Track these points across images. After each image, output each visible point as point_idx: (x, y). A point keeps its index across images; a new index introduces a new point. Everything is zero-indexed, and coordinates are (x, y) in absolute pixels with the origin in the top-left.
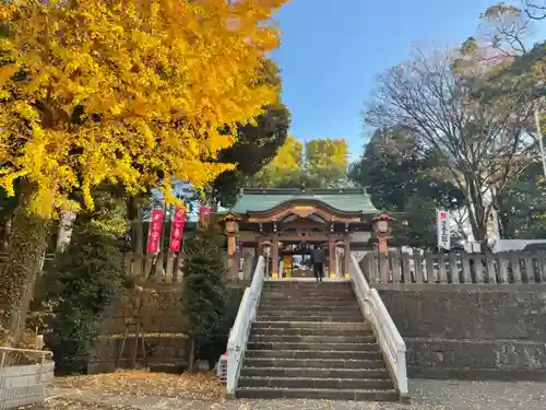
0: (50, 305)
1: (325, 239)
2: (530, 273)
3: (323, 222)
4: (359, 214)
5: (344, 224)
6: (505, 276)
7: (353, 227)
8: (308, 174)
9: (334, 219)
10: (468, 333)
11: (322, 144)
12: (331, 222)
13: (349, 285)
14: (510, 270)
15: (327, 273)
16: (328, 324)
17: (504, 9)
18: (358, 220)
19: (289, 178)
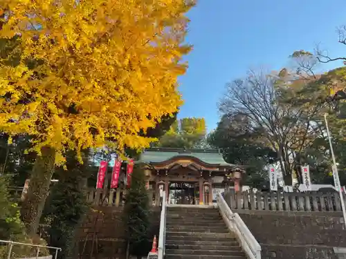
0: (49, 219)
1: (197, 180)
2: (323, 205)
3: (196, 170)
4: (218, 166)
5: (208, 171)
6: (309, 207)
7: (214, 174)
8: (182, 139)
9: (203, 168)
10: (289, 241)
11: (190, 120)
12: (201, 170)
13: (218, 210)
14: (311, 203)
15: (196, 201)
16: (209, 234)
17: (303, 53)
18: (218, 169)
19: (170, 141)
